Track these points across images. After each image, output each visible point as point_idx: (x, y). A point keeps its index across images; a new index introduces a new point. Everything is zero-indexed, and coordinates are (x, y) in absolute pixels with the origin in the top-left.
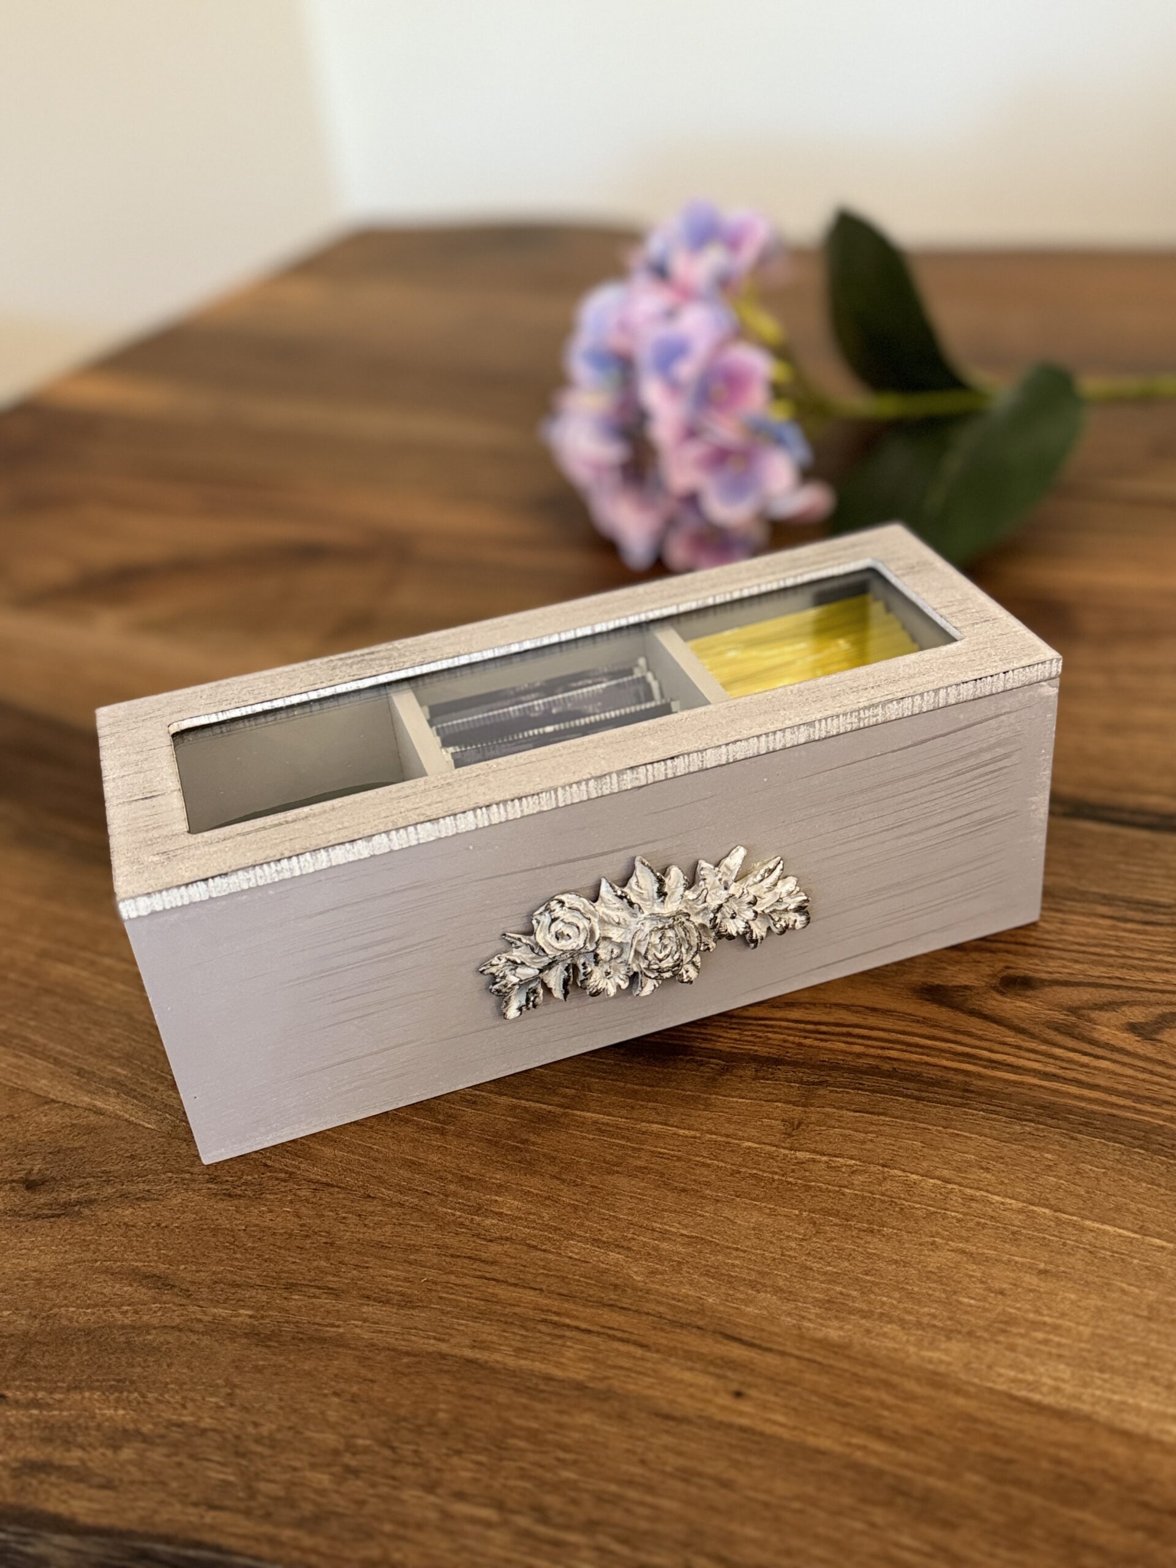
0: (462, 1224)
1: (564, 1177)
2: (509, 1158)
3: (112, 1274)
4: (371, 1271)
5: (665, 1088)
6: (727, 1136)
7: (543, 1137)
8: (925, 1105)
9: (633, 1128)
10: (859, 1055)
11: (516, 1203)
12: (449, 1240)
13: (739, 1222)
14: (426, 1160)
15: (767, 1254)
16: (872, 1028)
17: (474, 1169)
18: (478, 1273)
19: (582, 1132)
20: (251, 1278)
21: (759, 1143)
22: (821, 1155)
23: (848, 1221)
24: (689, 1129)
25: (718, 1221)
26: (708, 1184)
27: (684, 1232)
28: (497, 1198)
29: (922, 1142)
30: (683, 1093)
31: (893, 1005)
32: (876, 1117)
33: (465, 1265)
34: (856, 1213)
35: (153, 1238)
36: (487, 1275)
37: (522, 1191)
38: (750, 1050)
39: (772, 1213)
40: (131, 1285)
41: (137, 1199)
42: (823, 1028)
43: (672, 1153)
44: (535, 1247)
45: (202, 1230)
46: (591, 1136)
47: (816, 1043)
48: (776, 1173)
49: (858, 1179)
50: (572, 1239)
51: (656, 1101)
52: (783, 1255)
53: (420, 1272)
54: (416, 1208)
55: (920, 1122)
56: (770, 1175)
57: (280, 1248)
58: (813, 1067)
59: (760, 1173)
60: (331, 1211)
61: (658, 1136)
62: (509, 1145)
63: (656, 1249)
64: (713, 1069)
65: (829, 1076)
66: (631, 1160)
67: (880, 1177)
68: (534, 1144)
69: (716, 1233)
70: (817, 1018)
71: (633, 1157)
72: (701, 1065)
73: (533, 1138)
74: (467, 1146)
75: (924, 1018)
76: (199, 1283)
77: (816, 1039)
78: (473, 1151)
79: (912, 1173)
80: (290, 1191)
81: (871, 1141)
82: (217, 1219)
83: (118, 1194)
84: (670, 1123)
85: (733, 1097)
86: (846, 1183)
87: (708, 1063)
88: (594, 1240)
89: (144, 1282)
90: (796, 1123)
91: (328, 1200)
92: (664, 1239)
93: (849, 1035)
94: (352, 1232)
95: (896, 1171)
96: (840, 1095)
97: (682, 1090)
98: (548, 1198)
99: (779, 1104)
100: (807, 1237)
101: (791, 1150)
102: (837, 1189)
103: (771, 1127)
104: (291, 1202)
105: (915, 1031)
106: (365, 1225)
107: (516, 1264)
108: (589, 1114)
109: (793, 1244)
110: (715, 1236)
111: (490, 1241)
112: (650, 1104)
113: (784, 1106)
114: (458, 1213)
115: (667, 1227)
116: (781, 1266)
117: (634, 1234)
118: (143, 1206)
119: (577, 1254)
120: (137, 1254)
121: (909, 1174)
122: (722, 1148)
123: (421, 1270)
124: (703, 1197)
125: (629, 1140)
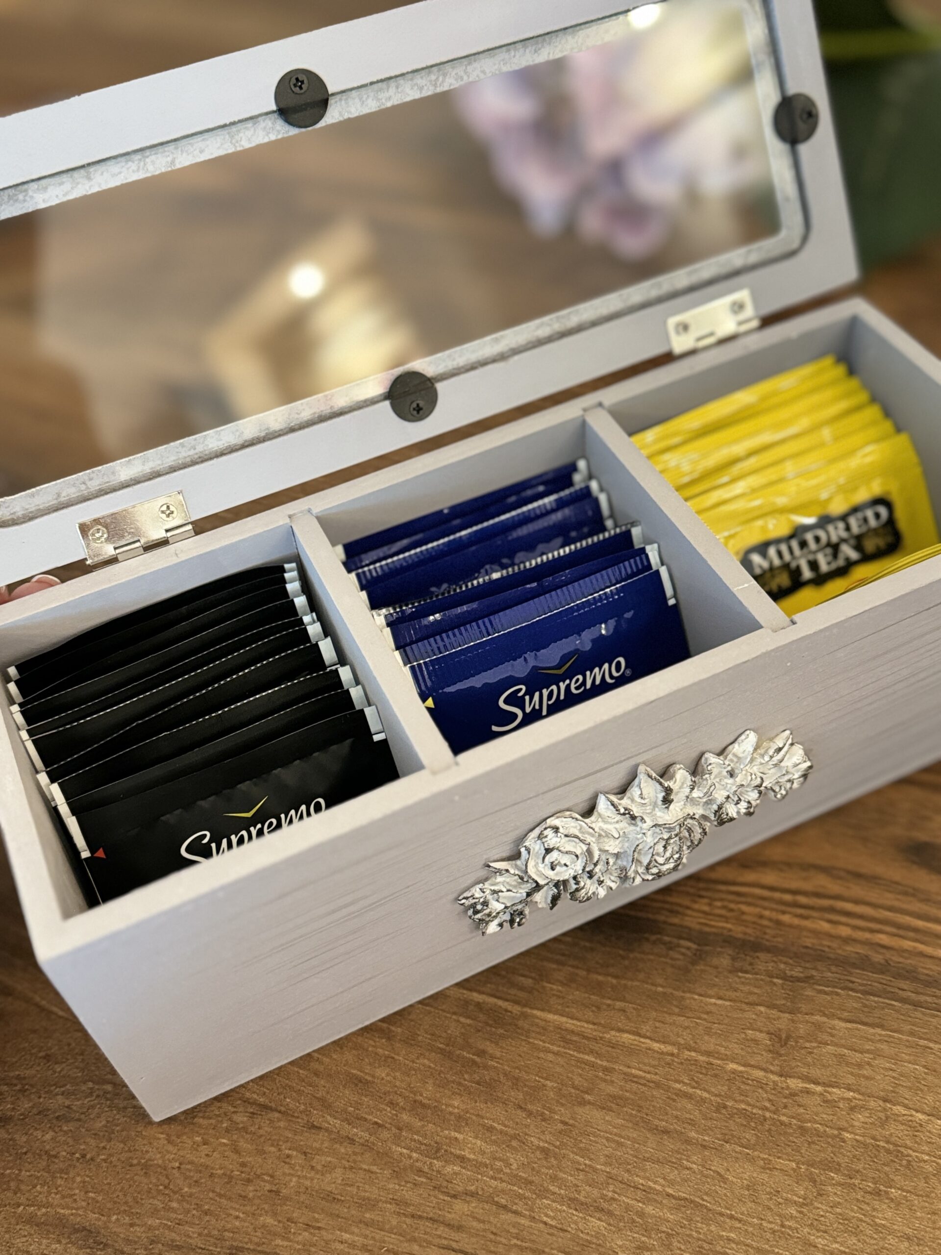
0: (420, 1171)
1: (529, 1107)
2: (466, 1076)
3: (37, 1225)
4: (324, 1233)
5: (632, 980)
6: (708, 1054)
7: (502, 1047)
8: (924, 1014)
9: (601, 1038)
10: (848, 940)
11: (479, 1142)
12: (408, 1194)
13: (731, 1178)
14: (373, 1076)
15: (765, 1224)
16: (857, 902)
17: (428, 1092)
18: (445, 1242)
19: (544, 1042)
20: (190, 1237)
21: (744, 1066)
22: (814, 1083)
23: (851, 1178)
24: (664, 1043)
25: (706, 1177)
26: (692, 1123)
27: (670, 1191)
28: (457, 1135)
29: (924, 1067)
30: (653, 988)
31: (879, 869)
32: (871, 1030)
33: (428, 1230)
34: (860, 1167)
35: (79, 1175)
36: (454, 1245)
37: (484, 1126)
38: (723, 928)
39: (768, 1167)
40: (59, 1242)
41: (58, 1118)
42: (802, 900)
43: (648, 1076)
44: (505, 1207)
45: (131, 1165)
46: (556, 1049)
47: (796, 921)
48: (767, 1109)
49: (860, 1118)
50: (546, 1198)
51: (624, 1000)
52: (783, 1226)
53: (377, 1237)
54: (367, 1146)
55: (921, 1038)
56: (760, 1112)
57: (220, 1196)
58: (796, 956)
59: (749, 1108)
60: (272, 1145)
61: (631, 1051)
62: (464, 1057)
63: (641, 1214)
64: (683, 954)
65: (815, 969)
66: (603, 1085)
67: (882, 1115)
68: (492, 1057)
69: (707, 1194)
70: (794, 885)
71: (605, 1081)
72: (671, 949)
73: (491, 1048)
74: (418, 1058)
75: (914, 889)
76: (136, 1242)
77: (796, 916)
78: (424, 1065)
79: (917, 1111)
80: (225, 1114)
81: (869, 1064)
82: (147, 1152)
83: (35, 1111)
84: (643, 1031)
85: (710, 997)
86: (846, 1125)
87: (679, 946)
88: (570, 1199)
89: (73, 1237)
90: (784, 1036)
91: (269, 1130)
92: (649, 1200)
93: (832, 910)
94: (299, 1176)
95: (899, 1107)
96: (829, 998)
97: (653, 984)
98: (515, 1137)
99: (762, 1009)
100: (808, 1201)
101: (781, 1076)
102: (836, 1132)
103: (756, 1041)
104: (227, 1131)
105: (905, 906)
106: (312, 1168)
107: (485, 1230)
108: (550, 1016)
109: (793, 1211)
110: (705, 1197)
111: (454, 1196)
112: (618, 1003)
113: (768, 1011)
114: (414, 1155)
115: (651, 1184)
116: (782, 1242)
117: (614, 1192)
118: (65, 1128)
119: (553, 1218)
120: (63, 1197)
121: (914, 1113)
122: (704, 1071)
123: (379, 1235)
124: (688, 1141)
125: (598, 1055)
